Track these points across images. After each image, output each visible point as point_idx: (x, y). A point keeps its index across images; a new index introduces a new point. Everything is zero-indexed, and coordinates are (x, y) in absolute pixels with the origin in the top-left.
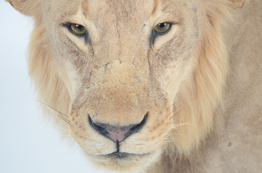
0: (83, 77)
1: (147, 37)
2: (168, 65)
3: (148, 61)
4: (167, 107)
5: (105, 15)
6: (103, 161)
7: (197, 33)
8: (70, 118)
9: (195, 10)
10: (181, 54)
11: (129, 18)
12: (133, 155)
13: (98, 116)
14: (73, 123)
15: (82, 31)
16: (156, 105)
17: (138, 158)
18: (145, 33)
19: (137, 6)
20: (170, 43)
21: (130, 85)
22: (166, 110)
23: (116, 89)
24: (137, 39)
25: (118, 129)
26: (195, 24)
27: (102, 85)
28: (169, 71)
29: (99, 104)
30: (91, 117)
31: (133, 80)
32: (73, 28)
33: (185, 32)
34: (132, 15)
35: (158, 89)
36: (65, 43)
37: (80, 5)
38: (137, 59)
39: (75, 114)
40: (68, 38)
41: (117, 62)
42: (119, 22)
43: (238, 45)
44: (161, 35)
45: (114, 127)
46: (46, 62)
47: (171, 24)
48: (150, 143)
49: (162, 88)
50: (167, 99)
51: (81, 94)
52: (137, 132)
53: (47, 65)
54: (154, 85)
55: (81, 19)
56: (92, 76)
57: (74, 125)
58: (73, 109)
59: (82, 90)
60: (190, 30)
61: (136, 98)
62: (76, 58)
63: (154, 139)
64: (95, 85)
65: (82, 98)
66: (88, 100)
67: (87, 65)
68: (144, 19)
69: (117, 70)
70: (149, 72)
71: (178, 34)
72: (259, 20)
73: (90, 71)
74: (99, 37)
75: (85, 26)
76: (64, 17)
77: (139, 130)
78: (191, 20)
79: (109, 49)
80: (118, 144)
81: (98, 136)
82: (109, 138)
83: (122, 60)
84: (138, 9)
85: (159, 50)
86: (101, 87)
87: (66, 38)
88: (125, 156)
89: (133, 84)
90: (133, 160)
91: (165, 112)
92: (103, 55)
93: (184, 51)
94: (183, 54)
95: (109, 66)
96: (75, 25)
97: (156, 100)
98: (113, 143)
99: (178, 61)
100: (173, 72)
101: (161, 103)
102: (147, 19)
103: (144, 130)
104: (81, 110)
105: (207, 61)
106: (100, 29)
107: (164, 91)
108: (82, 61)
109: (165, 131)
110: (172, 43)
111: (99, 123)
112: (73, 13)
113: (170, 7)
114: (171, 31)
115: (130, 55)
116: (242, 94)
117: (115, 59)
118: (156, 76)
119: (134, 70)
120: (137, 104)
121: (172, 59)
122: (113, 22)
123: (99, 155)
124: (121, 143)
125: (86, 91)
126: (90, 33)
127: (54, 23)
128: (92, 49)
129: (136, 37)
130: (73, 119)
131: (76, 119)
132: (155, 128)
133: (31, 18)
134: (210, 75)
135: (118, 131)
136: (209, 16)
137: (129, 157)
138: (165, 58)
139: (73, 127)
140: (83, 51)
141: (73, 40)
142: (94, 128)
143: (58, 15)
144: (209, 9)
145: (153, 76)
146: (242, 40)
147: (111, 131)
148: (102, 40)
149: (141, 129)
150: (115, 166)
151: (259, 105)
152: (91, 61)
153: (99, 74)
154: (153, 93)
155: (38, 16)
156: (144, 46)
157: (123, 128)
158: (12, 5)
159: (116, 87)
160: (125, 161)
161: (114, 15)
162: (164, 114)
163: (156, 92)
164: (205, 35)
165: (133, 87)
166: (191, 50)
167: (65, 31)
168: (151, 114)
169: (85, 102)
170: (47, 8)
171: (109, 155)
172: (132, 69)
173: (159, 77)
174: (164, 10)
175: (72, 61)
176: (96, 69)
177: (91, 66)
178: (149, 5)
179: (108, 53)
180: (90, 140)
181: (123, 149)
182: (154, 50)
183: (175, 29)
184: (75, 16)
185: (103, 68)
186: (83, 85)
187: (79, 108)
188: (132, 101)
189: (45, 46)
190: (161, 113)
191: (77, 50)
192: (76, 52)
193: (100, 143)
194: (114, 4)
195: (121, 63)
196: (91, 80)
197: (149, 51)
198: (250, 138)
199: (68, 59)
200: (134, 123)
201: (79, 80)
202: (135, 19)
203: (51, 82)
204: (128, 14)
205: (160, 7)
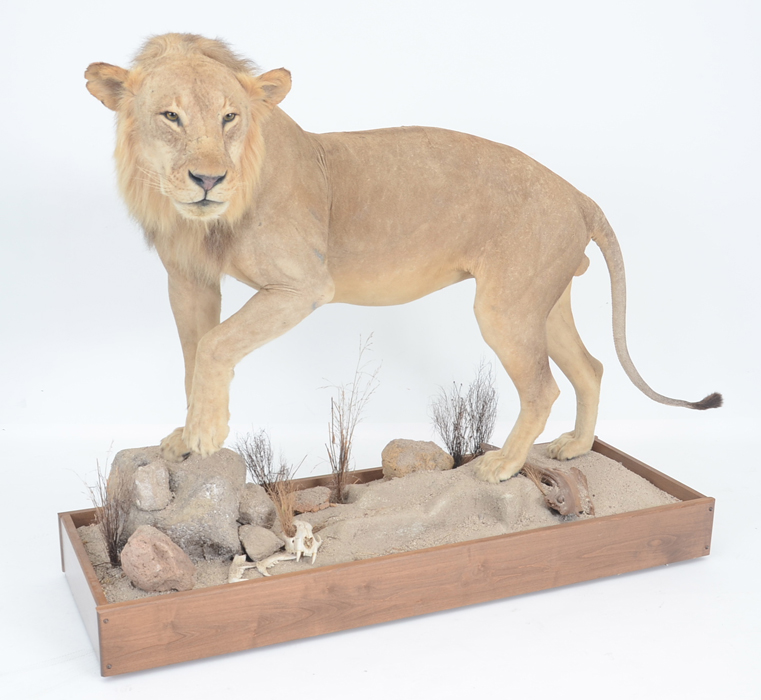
0: (178, 149)
1: (221, 122)
2: (232, 144)
3: (223, 138)
5: (192, 107)
6: (192, 208)
11: (208, 109)
12: (214, 202)
13: (197, 170)
15: (174, 117)
18: (219, 120)
19: (213, 101)
20: (234, 128)
21: (216, 151)
25: (210, 179)
27: (197, 151)
29: (197, 163)
30: (191, 172)
31: (216, 148)
32: (168, 115)
33: (243, 121)
34: (210, 107)
36: (162, 126)
37: (175, 100)
39: (176, 173)
40: (164, 123)
44: (228, 122)
47: (235, 115)
52: (220, 183)
55: (174, 108)
56: (187, 147)
58: (174, 170)
64: (191, 152)
66: (187, 162)
67: (181, 141)
68: (218, 111)
69: (205, 142)
71: (239, 121)
73: (184, 144)
74: (188, 122)
76: (161, 108)
78: (245, 114)
79: (197, 129)
80: (206, 194)
81: (195, 186)
82: (203, 188)
84: (214, 104)
85: (228, 131)
92: (194, 133)
95: (199, 140)
96: (170, 113)
98: (204, 191)
102: (220, 111)
103: (225, 182)
106: (189, 116)
111: (197, 175)
112: (169, 104)
114: (234, 120)
121: (234, 140)
122: (199, 111)
123: (191, 202)
124: (210, 191)
125: (183, 157)
126: (181, 119)
128: (184, 130)
129: (214, 122)
131: (177, 175)
132: (230, 182)
135: (209, 181)
137: (210, 204)
138: (231, 137)
140: (177, 131)
141: (168, 124)
142: (193, 180)
143: (154, 107)
148: (191, 123)
149: (222, 182)
152: (184, 137)
153: (193, 145)
156: (219, 128)
157: (214, 178)
160: (207, 208)
161: (198, 107)
168: (228, 172)
169: (184, 163)
170: (141, 103)
172: (215, 142)
173: (229, 150)
174: (230, 105)
176: (190, 142)
177: (185, 141)
178: (221, 102)
179: (197, 131)
180: (187, 190)
181: (209, 197)
182: (225, 131)
183: (237, 119)
184: (170, 106)
185: (195, 141)
186: (180, 154)
188: (218, 161)
190: (232, 173)
191: (171, 131)
193: (195, 191)
194: (197, 99)
197: (222, 131)
198: (275, 220)
199: (160, 139)
200: (219, 176)
201: (174, 151)
202: (212, 110)
204: (207, 106)
205: (228, 103)
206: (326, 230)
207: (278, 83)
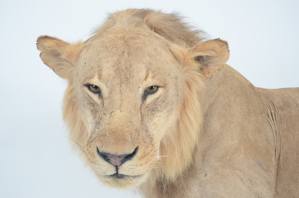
0: (96, 121)
1: (141, 95)
2: (156, 115)
3: (141, 112)
4: (153, 143)
5: (112, 80)
6: (107, 180)
7: (178, 94)
8: (86, 149)
9: (176, 78)
10: (166, 108)
11: (128, 82)
12: (128, 176)
13: (103, 148)
14: (87, 152)
15: (97, 89)
16: (144, 142)
17: (132, 178)
18: (140, 93)
19: (134, 74)
20: (157, 100)
21: (126, 127)
22: (152, 146)
23: (116, 130)
24: (134, 96)
25: (116, 157)
26: (176, 88)
27: (107, 126)
28: (156, 119)
29: (104, 139)
30: (99, 148)
31: (128, 124)
32: (91, 87)
33: (168, 93)
34: (131, 80)
35: (147, 131)
36: (86, 97)
37: (97, 73)
38: (133, 110)
39: (88, 146)
40: (88, 94)
41: (119, 111)
42: (122, 85)
43: (213, 104)
44: (151, 94)
45: (113, 155)
46: (75, 111)
47: (158, 87)
48: (139, 168)
49: (150, 131)
50: (153, 138)
51: (93, 132)
52: (129, 160)
53: (75, 113)
54: (144, 128)
55: (97, 82)
56: (102, 120)
57: (88, 154)
58: (88, 143)
59: (94, 130)
60: (172, 92)
61: (130, 136)
62: (92, 108)
63: (142, 166)
64: (103, 126)
65: (94, 135)
66: (97, 137)
67: (99, 113)
68: (139, 83)
69: (118, 117)
70: (141, 119)
71: (163, 94)
72: (229, 87)
73: (100, 117)
74: (108, 94)
75: (99, 87)
76: (86, 80)
77: (131, 158)
78: (173, 85)
79: (114, 102)
80: (117, 168)
81: (103, 162)
82: (111, 163)
83: (122, 110)
84: (135, 76)
85: (149, 104)
86: (106, 128)
87: (86, 94)
88: (122, 177)
89: (128, 127)
90: (128, 180)
91: (150, 147)
92: (110, 106)
93: (167, 106)
94: (167, 108)
95: (113, 114)
96: (92, 85)
97: (145, 138)
98: (114, 167)
99: (163, 112)
100: (159, 120)
101: (147, 141)
102: (141, 83)
103: (135, 159)
104: (93, 143)
105: (187, 114)
106: (109, 89)
107: (151, 133)
108: (96, 110)
109: (150, 160)
110: (159, 100)
111: (104, 153)
112: (92, 77)
113: (157, 76)
114: (157, 92)
115: (128, 107)
116: (215, 139)
117: (118, 109)
118: (146, 122)
119: (129, 117)
120: (130, 140)
121: (158, 111)
122: (118, 84)
123: (105, 175)
124: (119, 167)
125: (97, 130)
126: (102, 91)
127: (80, 84)
128: (103, 102)
129: (133, 95)
130: (88, 150)
131: (89, 149)
132: (142, 158)
133: (67, 80)
134: (188, 124)
135: (116, 158)
136: (187, 83)
137: (125, 178)
138: (153, 110)
139: (87, 155)
140: (97, 103)
141: (91, 96)
142: (101, 156)
143: (83, 78)
144: (187, 78)
145: (144, 122)
146: (216, 100)
147: (112, 158)
148: (110, 96)
149: (132, 158)
150: (116, 184)
151: (226, 147)
152: (101, 110)
153: (106, 119)
154: (143, 134)
155: (70, 79)
156: (138, 101)
157: (119, 157)
158: (54, 71)
159: (116, 128)
160: (123, 180)
161: (119, 79)
162: (150, 148)
163: (145, 133)
164: (185, 95)
165: (128, 129)
166: (173, 106)
167: (86, 89)
168: (140, 148)
169: (96, 138)
170: (76, 74)
171: (111, 175)
172: (128, 117)
173: (148, 123)
174: (153, 77)
175: (90, 110)
176: (104, 116)
177: (101, 114)
178: (143, 74)
179: (113, 105)
180: (98, 164)
181: (120, 172)
182: (145, 104)
183: (160, 91)
184: (92, 80)
185: (109, 115)
186: (96, 127)
187: (92, 142)
188: (126, 138)
189: (74, 99)
190: (148, 147)
191: (93, 102)
192: (93, 104)
193: (105, 167)
194: (119, 72)
195: (121, 112)
196: (101, 123)
197: (142, 105)
198: (220, 171)
199: (88, 109)
200: (127, 154)
201: (94, 123)
202: (133, 83)
203: (77, 124)
204: (128, 79)
205: (150, 75)
206: (273, 179)
207: (213, 54)
